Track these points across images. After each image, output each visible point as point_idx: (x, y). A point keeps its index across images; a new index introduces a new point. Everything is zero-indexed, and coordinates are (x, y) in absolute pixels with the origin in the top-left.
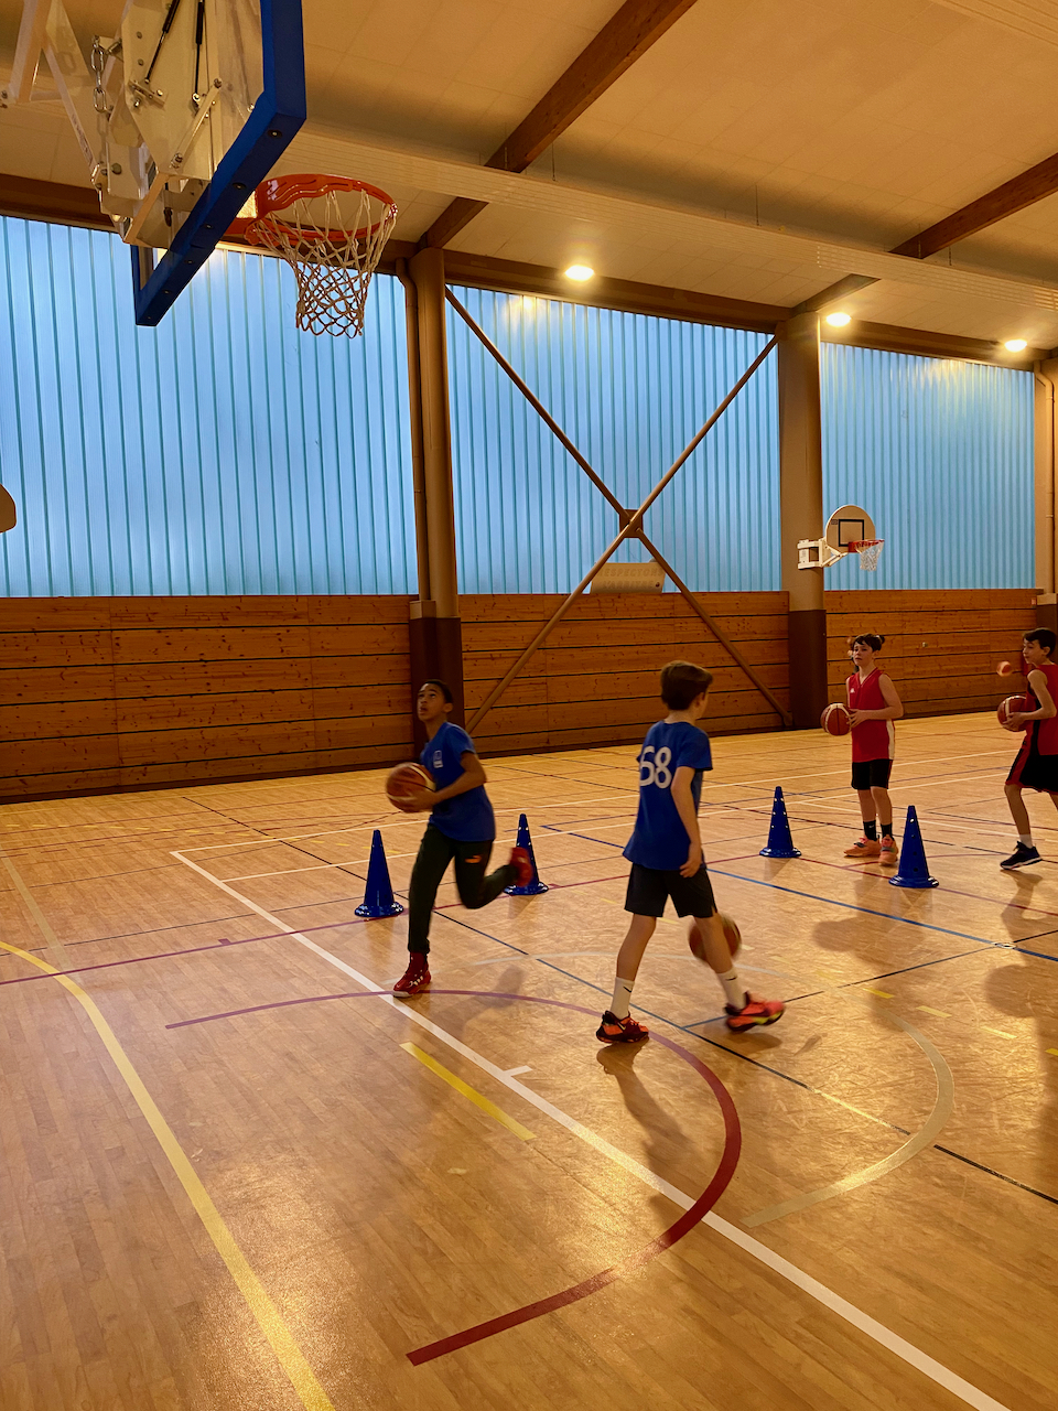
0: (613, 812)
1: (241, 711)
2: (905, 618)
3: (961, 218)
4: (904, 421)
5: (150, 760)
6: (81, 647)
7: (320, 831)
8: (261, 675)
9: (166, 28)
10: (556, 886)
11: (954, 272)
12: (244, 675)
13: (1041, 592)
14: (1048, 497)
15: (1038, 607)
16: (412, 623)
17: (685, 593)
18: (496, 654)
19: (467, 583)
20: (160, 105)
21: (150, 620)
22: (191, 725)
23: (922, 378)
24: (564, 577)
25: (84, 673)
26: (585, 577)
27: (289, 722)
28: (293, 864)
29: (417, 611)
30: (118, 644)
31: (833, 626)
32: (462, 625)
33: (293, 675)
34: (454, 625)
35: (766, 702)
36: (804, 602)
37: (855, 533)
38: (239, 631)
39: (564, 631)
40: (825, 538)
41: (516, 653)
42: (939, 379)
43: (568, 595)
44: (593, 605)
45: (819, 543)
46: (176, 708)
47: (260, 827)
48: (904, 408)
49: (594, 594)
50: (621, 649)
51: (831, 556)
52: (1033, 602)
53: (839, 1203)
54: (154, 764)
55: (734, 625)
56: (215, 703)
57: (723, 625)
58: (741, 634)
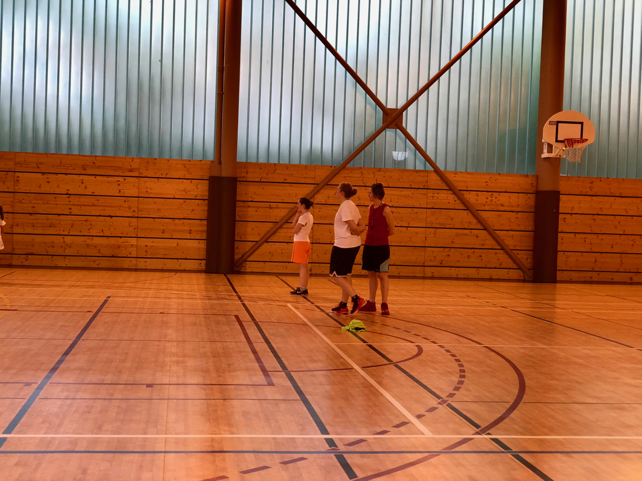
1: (90, 227)
5: (30, 251)
8: (105, 206)
12: (94, 205)
16: (210, 179)
18: (274, 205)
21: (38, 167)
22: (57, 233)
27: (120, 237)
30: (18, 180)
33: (126, 208)
35: (510, 260)
36: (547, 184)
38: (92, 178)
46: (49, 222)
54: (32, 254)
55: (482, 198)
56: (74, 221)
57: (471, 198)
58: (489, 205)
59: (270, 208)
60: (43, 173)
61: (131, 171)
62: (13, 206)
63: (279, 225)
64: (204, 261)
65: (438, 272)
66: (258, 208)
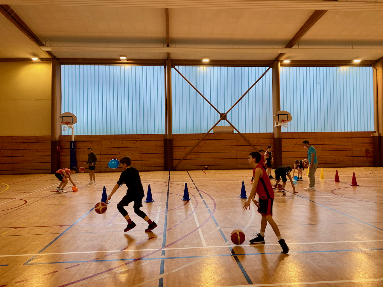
3: (295, 37)
4: (318, 85)
6: (95, 144)
8: (130, 151)
14: (376, 104)
16: (164, 140)
17: (239, 133)
21: (108, 139)
27: (136, 161)
30: (102, 144)
36: (276, 136)
37: (284, 118)
38: (126, 142)
39: (204, 142)
43: (204, 134)
44: (212, 136)
48: (318, 81)
49: (214, 134)
50: (220, 147)
52: (372, 135)
54: (107, 168)
55: (255, 141)
57: (252, 141)
58: (258, 143)
59: (185, 148)
60: (110, 141)
61: (138, 139)
62: (101, 152)
63: (187, 154)
64: (163, 167)
65: (242, 166)
66: (180, 148)
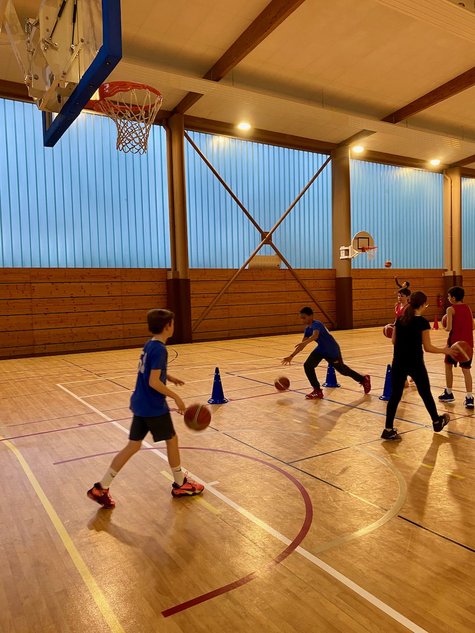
0: (257, 367)
1: (89, 320)
2: (387, 281)
3: (412, 106)
4: (387, 194)
5: (48, 342)
6: (17, 290)
7: (125, 375)
8: (99, 304)
9: (60, 15)
10: (232, 400)
11: (409, 130)
12: (91, 304)
13: (446, 270)
14: (450, 228)
15: (445, 277)
16: (168, 281)
17: (290, 269)
18: (206, 295)
19: (193, 264)
20: (56, 49)
21: (49, 279)
22: (66, 326)
23: (395, 176)
24: (236, 261)
25: (18, 302)
26: (246, 260)
27: (112, 325)
28: (112, 390)
29: (170, 276)
30: (34, 289)
31: (355, 284)
32: (191, 282)
33: (114, 304)
34: (187, 282)
35: (326, 318)
36: (343, 274)
37: (365, 244)
38: (89, 284)
39: (237, 285)
40: (352, 246)
41: (215, 295)
42: (402, 177)
43: (238, 269)
44: (250, 274)
45: (349, 248)
46: (60, 318)
47: (97, 373)
48: (387, 189)
49: (250, 269)
50: (262, 294)
51: (354, 253)
52: (443, 275)
53: (356, 542)
54: (49, 344)
55: (312, 283)
56: (78, 316)
58: (315, 287)
59: (204, 297)
60: (53, 283)
61: (115, 278)
62: (31, 309)
63: (209, 308)
66: (197, 298)
